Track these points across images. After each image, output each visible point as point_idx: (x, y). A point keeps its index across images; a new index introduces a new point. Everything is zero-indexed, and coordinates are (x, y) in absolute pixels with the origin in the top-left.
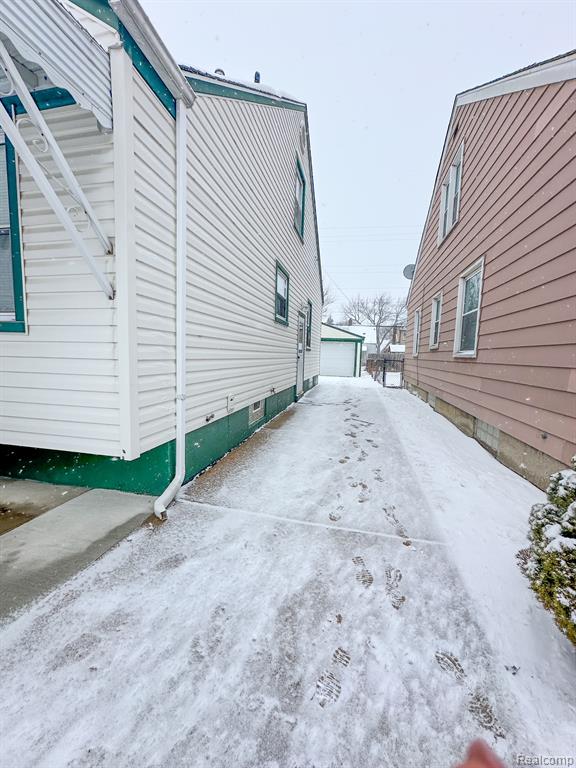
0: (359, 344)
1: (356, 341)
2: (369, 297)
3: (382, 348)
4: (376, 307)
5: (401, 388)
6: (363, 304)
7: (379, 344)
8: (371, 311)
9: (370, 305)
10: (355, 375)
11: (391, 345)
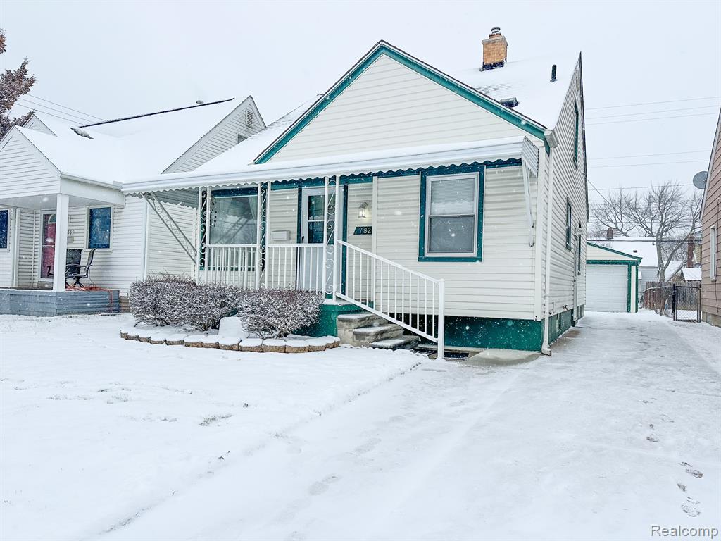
0: (633, 268)
1: (629, 264)
2: (640, 189)
3: (668, 274)
4: (654, 206)
5: (699, 321)
6: (628, 204)
7: (662, 268)
8: (643, 214)
9: (642, 204)
10: (629, 310)
11: (685, 270)
